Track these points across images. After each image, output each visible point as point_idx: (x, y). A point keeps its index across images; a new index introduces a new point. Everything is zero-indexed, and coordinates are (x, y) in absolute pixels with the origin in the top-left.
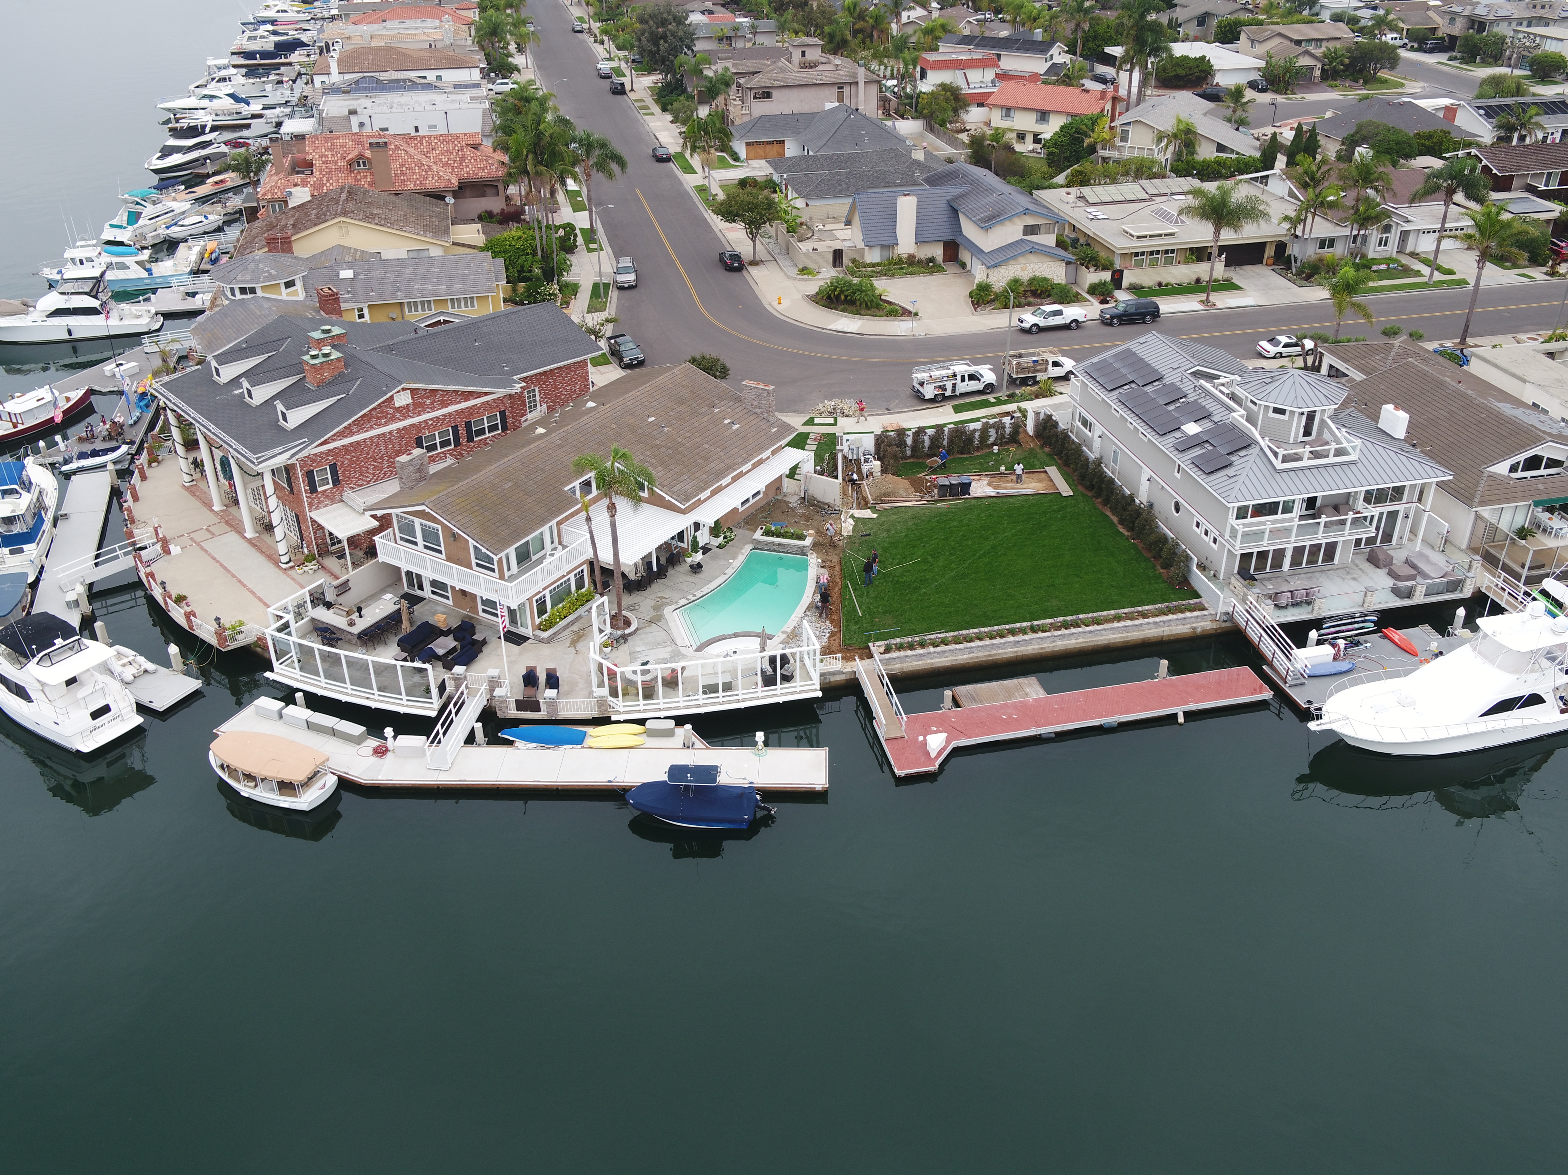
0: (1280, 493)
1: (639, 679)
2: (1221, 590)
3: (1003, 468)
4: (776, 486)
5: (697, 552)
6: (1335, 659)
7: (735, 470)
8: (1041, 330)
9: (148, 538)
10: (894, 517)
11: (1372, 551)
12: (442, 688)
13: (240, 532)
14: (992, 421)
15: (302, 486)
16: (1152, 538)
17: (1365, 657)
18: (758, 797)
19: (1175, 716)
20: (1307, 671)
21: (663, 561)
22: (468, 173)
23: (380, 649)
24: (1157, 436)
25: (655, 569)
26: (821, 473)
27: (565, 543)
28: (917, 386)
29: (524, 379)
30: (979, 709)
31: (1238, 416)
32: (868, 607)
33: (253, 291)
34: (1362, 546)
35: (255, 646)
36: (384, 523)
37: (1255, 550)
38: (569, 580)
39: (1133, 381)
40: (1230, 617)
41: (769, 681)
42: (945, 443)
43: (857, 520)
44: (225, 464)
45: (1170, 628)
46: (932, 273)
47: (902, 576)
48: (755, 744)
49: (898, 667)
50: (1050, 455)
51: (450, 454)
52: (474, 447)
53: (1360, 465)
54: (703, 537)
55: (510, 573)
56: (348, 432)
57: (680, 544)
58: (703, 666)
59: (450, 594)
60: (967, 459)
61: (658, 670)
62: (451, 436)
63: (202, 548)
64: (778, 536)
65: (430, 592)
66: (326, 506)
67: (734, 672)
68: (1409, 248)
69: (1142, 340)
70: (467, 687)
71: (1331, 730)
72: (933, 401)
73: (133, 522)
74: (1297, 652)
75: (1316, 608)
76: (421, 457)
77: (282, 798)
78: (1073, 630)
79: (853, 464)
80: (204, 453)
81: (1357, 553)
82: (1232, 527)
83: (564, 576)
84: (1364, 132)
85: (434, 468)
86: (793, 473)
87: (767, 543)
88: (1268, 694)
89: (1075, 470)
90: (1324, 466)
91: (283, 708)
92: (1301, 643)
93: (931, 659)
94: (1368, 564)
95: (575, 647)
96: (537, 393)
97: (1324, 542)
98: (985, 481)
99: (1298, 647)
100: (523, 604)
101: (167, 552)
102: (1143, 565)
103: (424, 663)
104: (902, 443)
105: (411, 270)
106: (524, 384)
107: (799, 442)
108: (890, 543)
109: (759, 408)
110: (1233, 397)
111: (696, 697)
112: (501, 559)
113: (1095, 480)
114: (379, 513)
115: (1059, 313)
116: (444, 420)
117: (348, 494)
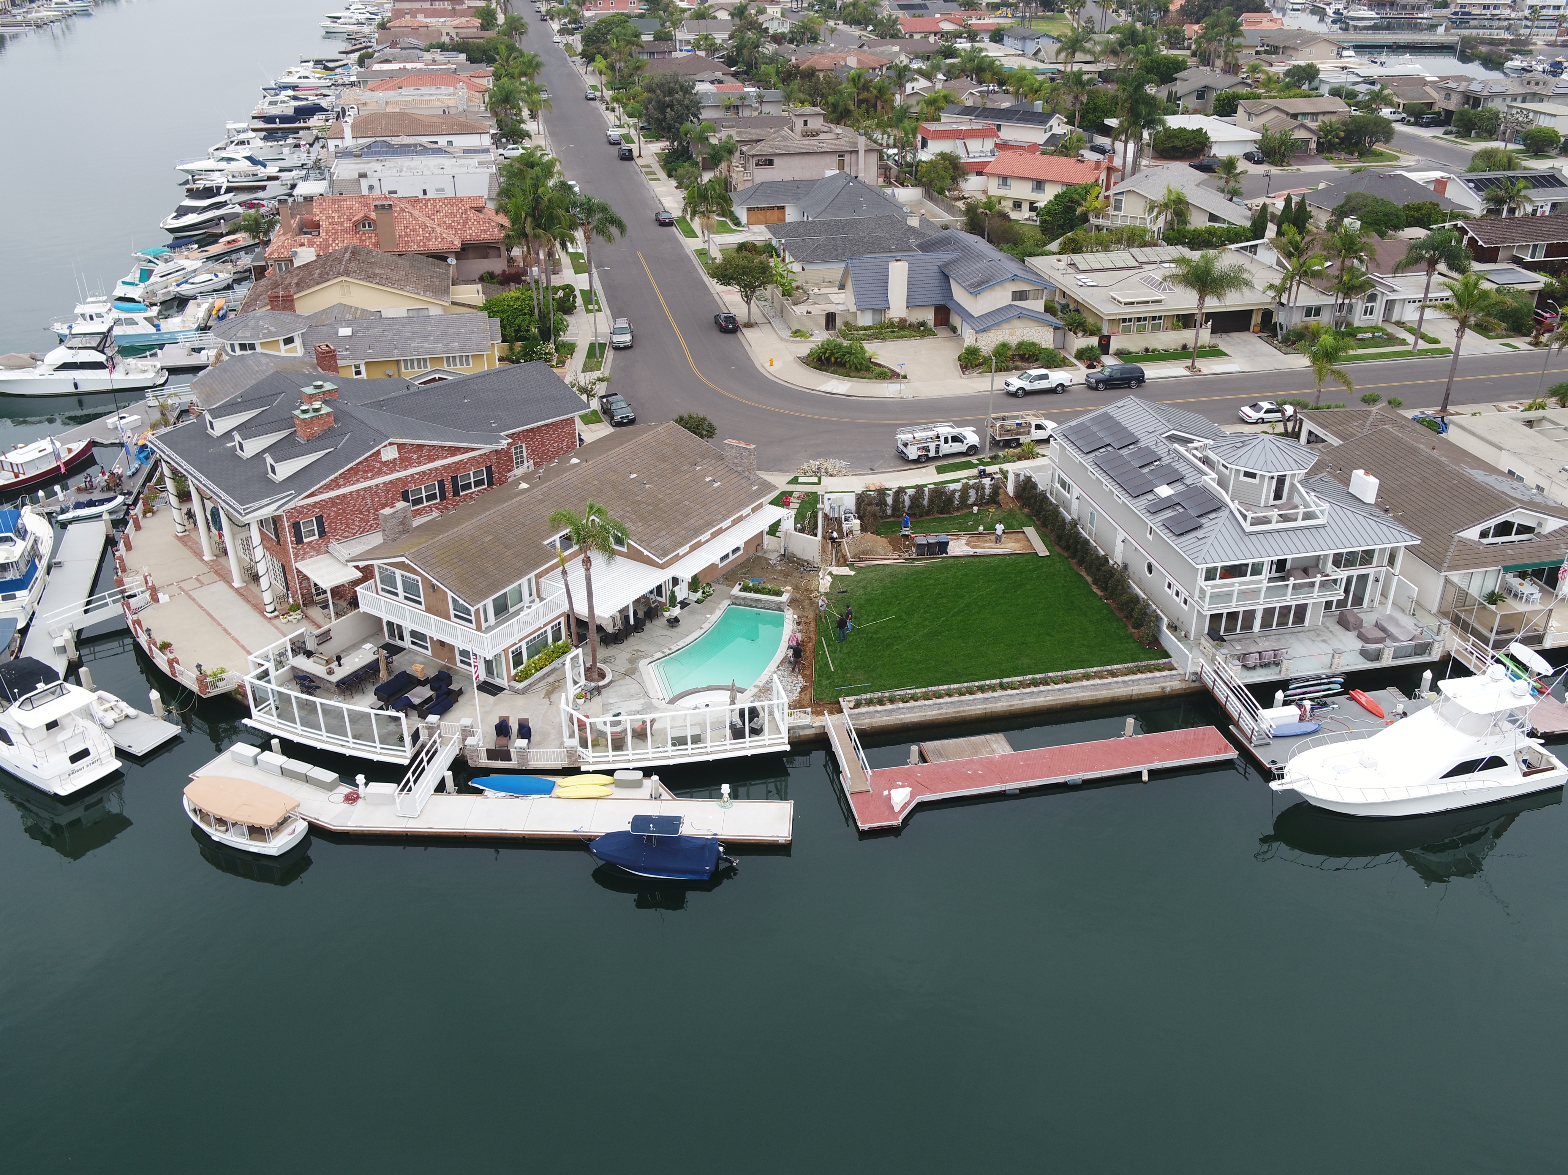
0: (1248, 555)
1: (609, 730)
2: (1190, 650)
3: (981, 528)
4: (756, 542)
5: (674, 606)
6: (1301, 720)
7: (714, 526)
8: (1027, 393)
9: (138, 586)
10: (872, 575)
11: (1342, 613)
12: (415, 736)
13: (228, 581)
14: (971, 482)
15: (289, 537)
16: (1124, 598)
17: (1331, 718)
18: (721, 849)
19: (1140, 774)
20: (1272, 732)
21: (641, 615)
22: (471, 235)
23: (357, 698)
24: (1130, 498)
25: (632, 622)
26: (802, 531)
27: (543, 596)
28: (901, 447)
29: (510, 436)
30: (945, 765)
31: (1210, 479)
32: (841, 663)
33: (252, 347)
34: (1333, 608)
35: (236, 693)
36: (367, 573)
37: (1225, 611)
38: (546, 632)
39: (1109, 445)
40: (1198, 677)
41: (738, 734)
42: (926, 502)
43: (835, 577)
44: (215, 514)
45: (1139, 687)
46: (922, 337)
47: (876, 632)
48: (720, 796)
49: (866, 723)
50: (1028, 516)
51: (436, 508)
52: (459, 501)
53: (1328, 529)
54: (682, 592)
55: (487, 624)
56: (335, 484)
57: (659, 599)
58: (673, 718)
59: (429, 645)
60: (946, 519)
61: (628, 722)
62: (437, 491)
63: (190, 596)
64: (755, 592)
65: (410, 643)
66: (312, 556)
67: (703, 725)
68: (1395, 317)
69: (1120, 404)
70: (440, 736)
71: (1293, 790)
72: (916, 461)
73: (124, 570)
74: (1262, 712)
75: (1284, 669)
76: (404, 510)
77: (252, 843)
78: (1042, 688)
79: (833, 522)
80: (196, 505)
81: (1328, 616)
82: (1201, 587)
83: (540, 628)
84: (1353, 204)
85: (417, 522)
86: (774, 529)
87: (745, 599)
88: (1233, 754)
89: (1052, 531)
90: (1294, 530)
91: (258, 754)
92: (1268, 703)
93: (901, 714)
94: (1338, 627)
95: (549, 698)
96: (524, 449)
97: (1294, 603)
98: (963, 540)
99: (1263, 708)
100: (498, 656)
101: (155, 600)
102: (1115, 625)
103: (398, 711)
104: (882, 503)
105: (408, 328)
106: (510, 440)
107: (782, 500)
108: (866, 600)
109: (741, 466)
110: (1206, 461)
111: (665, 749)
112: (477, 611)
113: (1071, 541)
114: (361, 564)
115: (1045, 377)
116: (430, 474)
117: (334, 546)
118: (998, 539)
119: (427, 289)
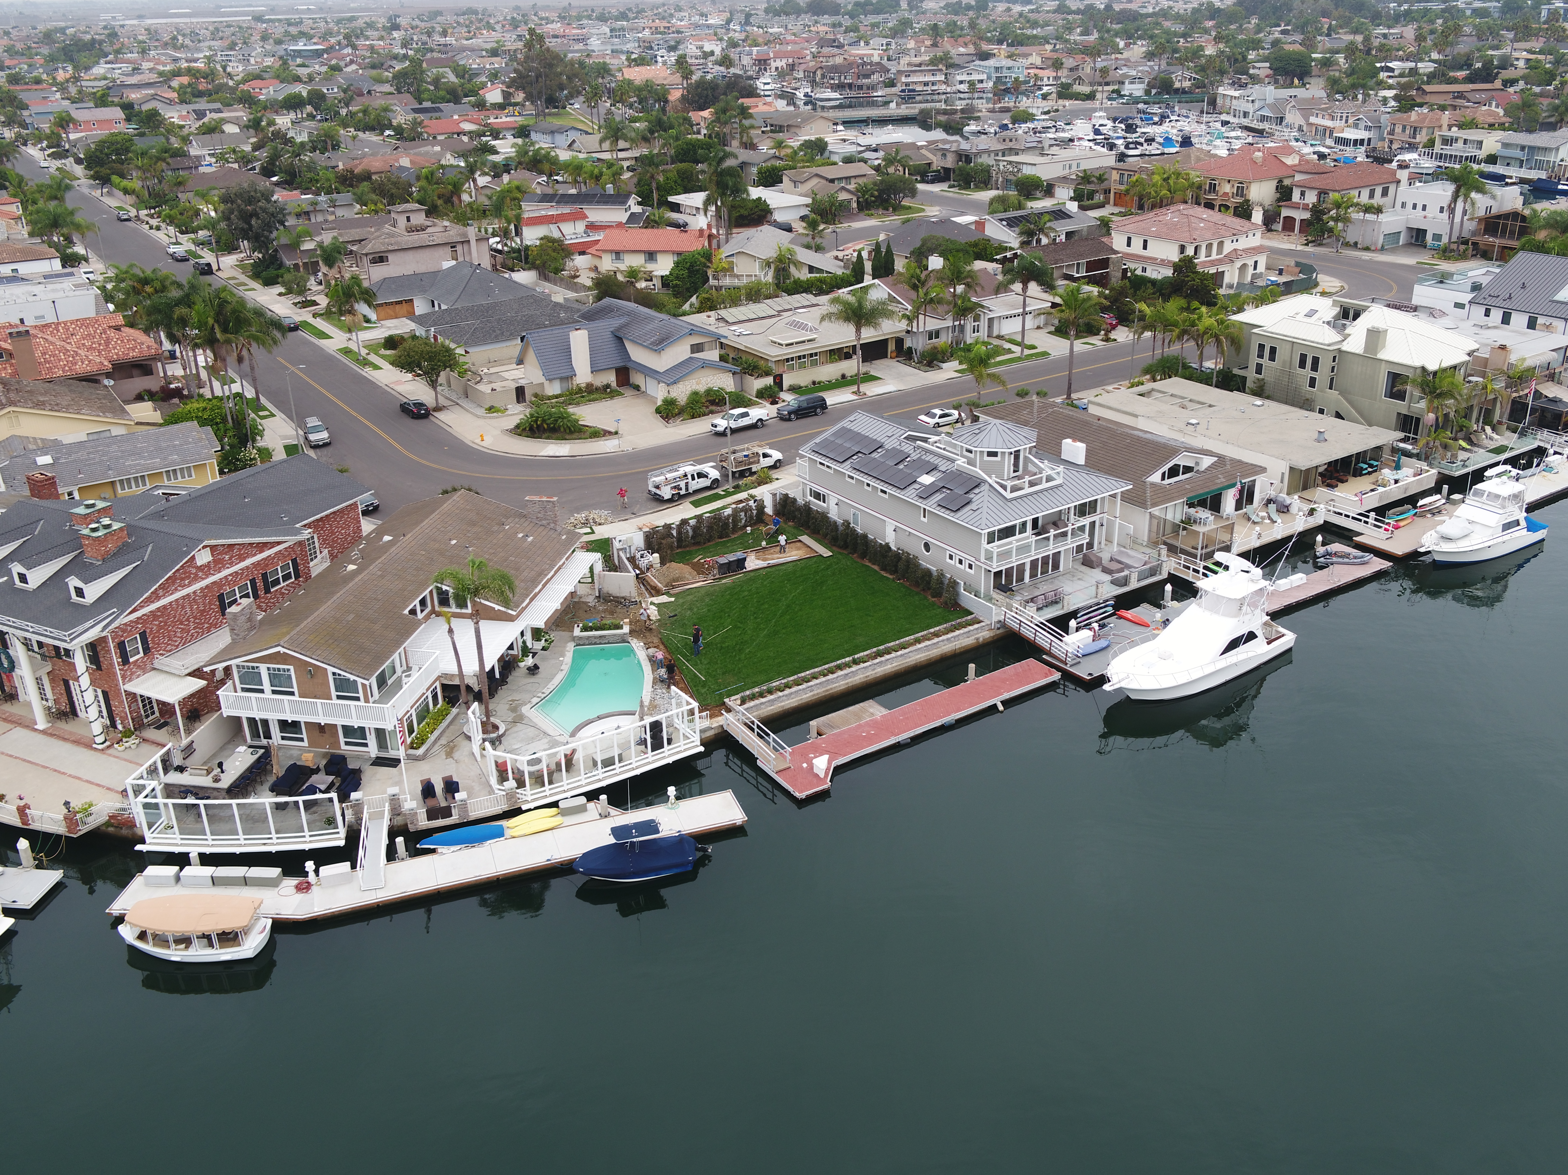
0: (1012, 518)
2: (989, 603)
3: (764, 543)
5: (528, 656)
8: (734, 431)
10: (690, 598)
11: (1083, 556)
14: (741, 506)
15: (115, 658)
16: (918, 575)
17: (1114, 635)
18: (692, 841)
19: (995, 706)
20: (1079, 652)
21: (504, 669)
23: (257, 794)
24: (899, 491)
25: (498, 676)
27: (414, 665)
28: (654, 490)
29: (309, 526)
30: (840, 734)
31: (961, 463)
32: (707, 672)
35: (107, 827)
37: (1005, 568)
38: (427, 697)
39: (859, 452)
40: (1003, 624)
42: (706, 530)
43: (659, 606)
46: (612, 397)
48: (670, 799)
49: (756, 715)
50: (799, 527)
52: (271, 598)
53: (1064, 487)
54: (529, 642)
55: (374, 699)
57: (514, 652)
59: (304, 734)
62: (250, 590)
64: (596, 630)
65: (280, 739)
66: (138, 676)
67: (622, 744)
68: (995, 334)
69: (852, 418)
70: (367, 811)
72: (670, 501)
74: (1067, 638)
75: (1066, 604)
76: (250, 606)
78: (887, 657)
79: (630, 561)
81: (1074, 560)
82: (985, 550)
83: (424, 694)
84: (929, 245)
87: (589, 638)
88: (1057, 676)
89: (827, 534)
90: (1041, 491)
91: (178, 872)
92: (1068, 631)
93: (783, 701)
94: (1084, 567)
96: (316, 540)
97: (1052, 553)
98: (753, 556)
99: (1066, 635)
100: (394, 725)
102: (917, 598)
104: (670, 536)
105: (114, 448)
106: (309, 531)
110: (949, 450)
111: (593, 774)
112: (365, 686)
113: (848, 539)
115: (746, 415)
116: (242, 574)
117: (160, 661)
118: (783, 549)
119: (104, 410)
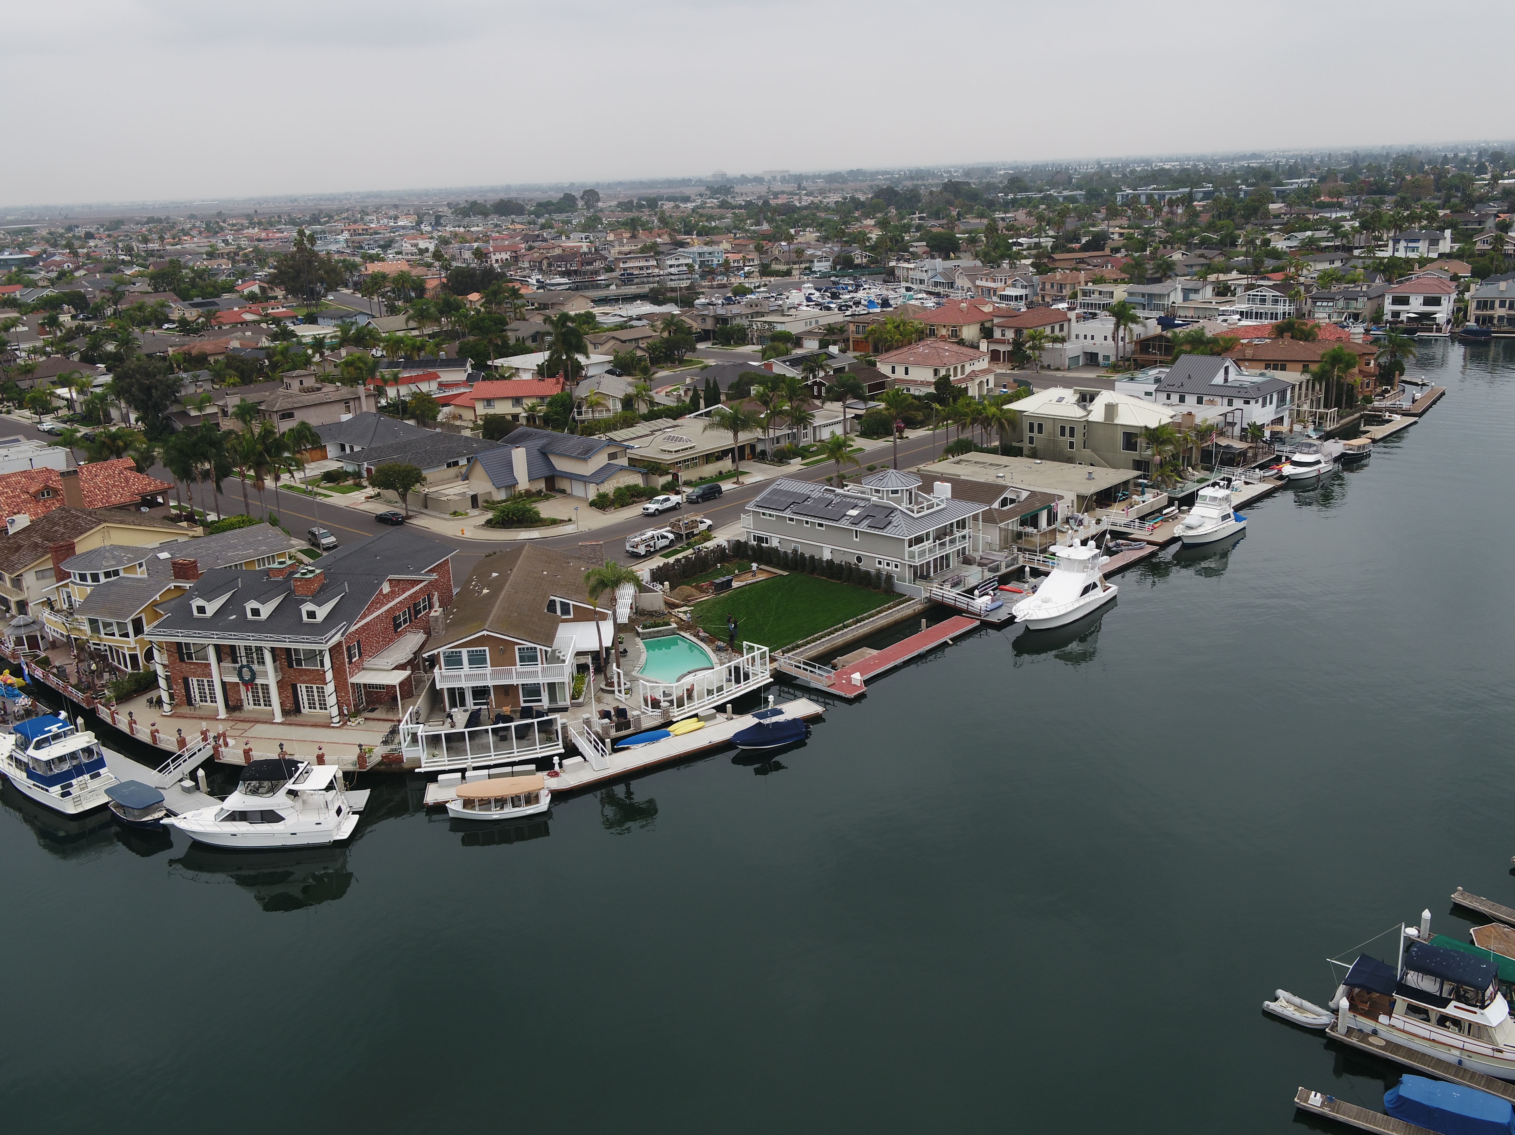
2: (921, 586)
3: (737, 571)
8: (667, 510)
9: (199, 743)
10: (704, 606)
13: (270, 720)
14: (710, 549)
16: (861, 577)
17: (1008, 595)
19: (946, 642)
26: (645, 592)
28: (632, 549)
30: (858, 663)
31: (874, 500)
40: (929, 599)
41: (739, 681)
43: (685, 613)
44: (244, 669)
46: (548, 499)
53: (947, 510)
62: (408, 616)
64: (652, 628)
65: (472, 705)
66: (358, 670)
69: (777, 483)
75: (966, 583)
78: (864, 622)
81: (958, 560)
82: (909, 552)
84: (740, 380)
87: (650, 633)
88: (978, 623)
89: (781, 562)
90: (934, 512)
94: (965, 565)
102: (864, 591)
106: (436, 574)
109: (594, 558)
110: (862, 493)
112: (556, 649)
115: (668, 500)
116: (404, 602)
117: (368, 662)
